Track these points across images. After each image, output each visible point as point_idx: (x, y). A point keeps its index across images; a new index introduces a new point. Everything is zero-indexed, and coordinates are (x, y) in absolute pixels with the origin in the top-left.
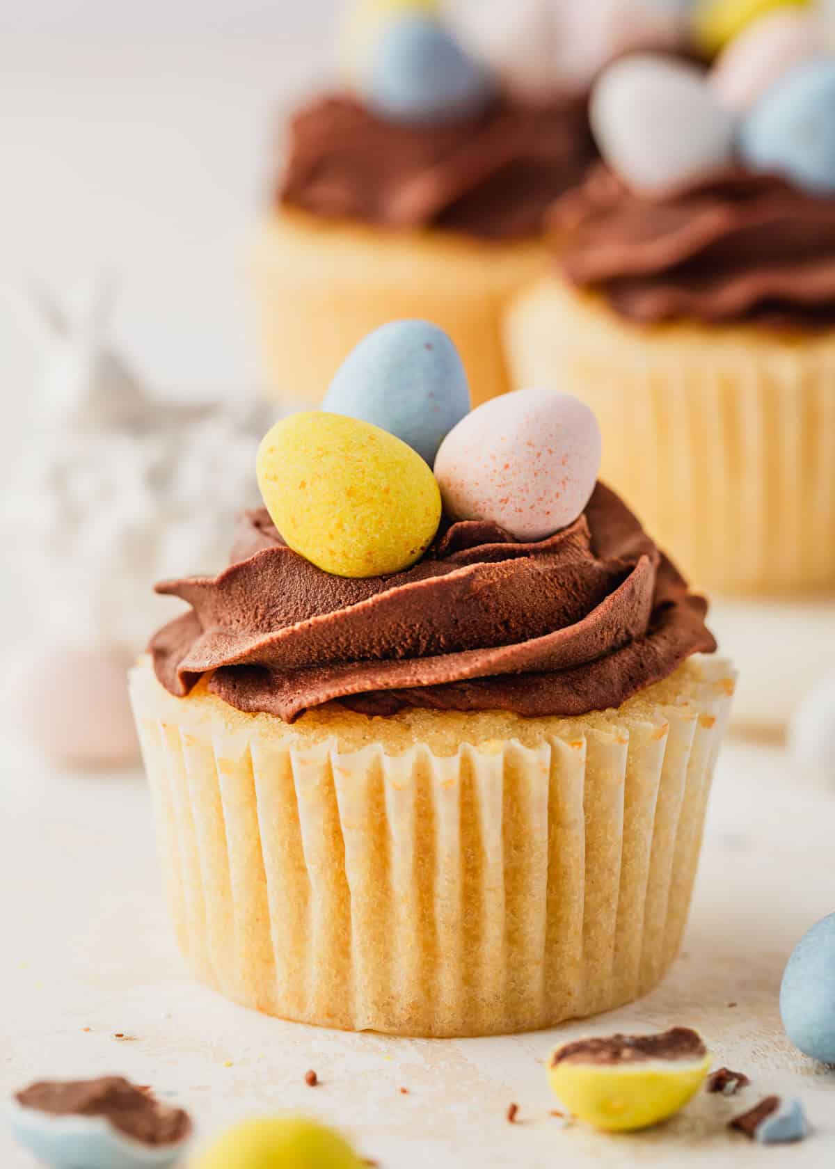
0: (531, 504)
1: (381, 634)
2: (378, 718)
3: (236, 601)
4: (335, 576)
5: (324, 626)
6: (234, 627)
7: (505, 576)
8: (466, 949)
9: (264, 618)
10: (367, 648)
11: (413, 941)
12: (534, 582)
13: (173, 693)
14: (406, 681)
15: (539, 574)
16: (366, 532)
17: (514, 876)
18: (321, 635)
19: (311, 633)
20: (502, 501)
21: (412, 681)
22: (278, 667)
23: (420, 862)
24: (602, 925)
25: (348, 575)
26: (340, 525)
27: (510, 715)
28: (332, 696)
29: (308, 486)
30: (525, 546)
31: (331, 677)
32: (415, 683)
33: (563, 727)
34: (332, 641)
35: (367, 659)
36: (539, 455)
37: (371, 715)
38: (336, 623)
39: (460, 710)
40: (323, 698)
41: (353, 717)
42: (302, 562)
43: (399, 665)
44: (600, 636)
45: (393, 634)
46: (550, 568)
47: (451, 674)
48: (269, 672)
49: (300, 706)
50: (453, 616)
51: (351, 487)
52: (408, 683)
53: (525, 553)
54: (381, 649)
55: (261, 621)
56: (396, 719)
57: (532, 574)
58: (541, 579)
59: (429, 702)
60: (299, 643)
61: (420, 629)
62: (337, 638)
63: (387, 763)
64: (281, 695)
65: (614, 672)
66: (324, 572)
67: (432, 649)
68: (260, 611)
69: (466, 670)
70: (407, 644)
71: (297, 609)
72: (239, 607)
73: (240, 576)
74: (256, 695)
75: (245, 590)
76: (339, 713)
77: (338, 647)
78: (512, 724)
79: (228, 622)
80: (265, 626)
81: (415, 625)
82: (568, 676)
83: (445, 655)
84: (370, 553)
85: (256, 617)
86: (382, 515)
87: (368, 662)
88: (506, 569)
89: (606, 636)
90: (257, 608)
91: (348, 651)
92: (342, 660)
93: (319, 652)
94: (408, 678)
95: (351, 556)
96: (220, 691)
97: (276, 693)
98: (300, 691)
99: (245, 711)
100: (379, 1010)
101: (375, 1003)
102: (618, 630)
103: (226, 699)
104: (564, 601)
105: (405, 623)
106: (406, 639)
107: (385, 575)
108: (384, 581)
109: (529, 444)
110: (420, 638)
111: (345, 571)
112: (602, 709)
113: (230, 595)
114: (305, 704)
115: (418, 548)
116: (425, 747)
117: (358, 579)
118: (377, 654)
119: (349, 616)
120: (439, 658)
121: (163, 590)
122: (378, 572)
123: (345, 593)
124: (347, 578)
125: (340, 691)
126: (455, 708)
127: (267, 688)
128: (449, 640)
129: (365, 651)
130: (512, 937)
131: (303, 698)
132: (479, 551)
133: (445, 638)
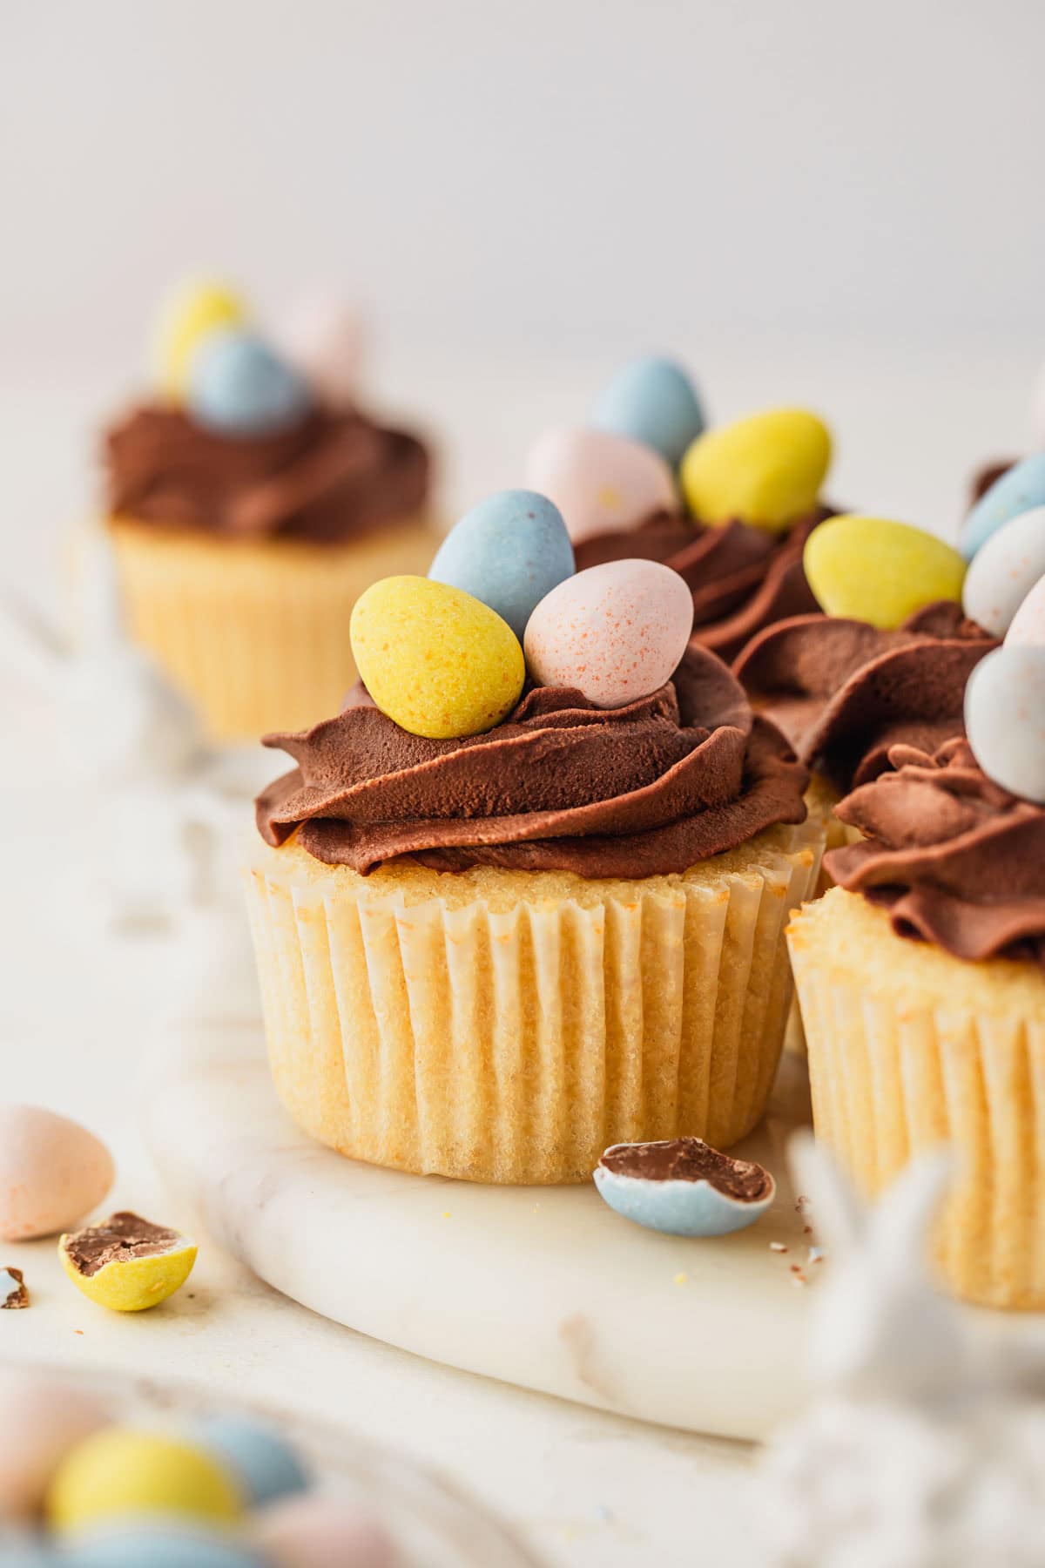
0: (608, 673)
1: (448, 793)
2: (448, 874)
3: (324, 756)
4: (416, 736)
5: (393, 783)
6: (323, 782)
7: (574, 742)
8: (526, 1100)
9: (348, 774)
10: (436, 807)
11: (474, 1090)
12: (605, 749)
13: (269, 844)
14: (468, 839)
15: (612, 741)
16: (443, 695)
17: (570, 1032)
18: (392, 792)
19: (382, 790)
20: (579, 668)
21: (473, 839)
22: (360, 821)
23: (482, 1014)
24: (663, 1083)
25: (428, 736)
26: (418, 688)
27: (570, 875)
28: (400, 852)
29: (390, 648)
30: (599, 713)
31: (402, 833)
32: (476, 841)
33: (620, 889)
34: (403, 798)
35: (438, 817)
36: (617, 625)
37: (441, 871)
38: (405, 781)
39: (525, 869)
40: (391, 853)
41: (424, 872)
42: (385, 719)
43: (465, 824)
44: (665, 802)
45: (460, 793)
46: (625, 735)
47: (510, 835)
48: (352, 826)
49: (370, 860)
50: (519, 778)
51: (430, 651)
52: (470, 841)
53: (597, 720)
54: (450, 808)
55: (346, 777)
56: (465, 877)
57: (604, 741)
58: (613, 745)
59: (496, 860)
60: (372, 799)
61: (486, 789)
62: (408, 796)
63: (447, 918)
64: (358, 850)
65: (681, 838)
66: (406, 732)
67: (499, 809)
68: (346, 768)
69: (523, 831)
70: (475, 804)
71: (378, 767)
72: (327, 762)
73: (328, 732)
74: (337, 848)
75: (333, 746)
76: (412, 869)
77: (408, 803)
78: (572, 885)
79: (319, 777)
80: (350, 781)
81: (482, 786)
82: (634, 841)
83: (510, 816)
84: (447, 715)
85: (342, 773)
86: (458, 679)
87: (439, 820)
88: (575, 735)
89: (674, 804)
90: (344, 764)
91: (419, 808)
92: (415, 817)
93: (392, 808)
94: (470, 836)
95: (429, 717)
96: (305, 843)
97: (354, 847)
98: (373, 845)
99: (326, 863)
100: (443, 1155)
101: (440, 1148)
102: (688, 798)
103: (311, 851)
104: (638, 768)
105: (472, 783)
106: (473, 800)
107: (463, 737)
108: (462, 742)
109: (609, 615)
110: (487, 798)
111: (424, 731)
112: (665, 873)
113: (320, 750)
114: (375, 858)
115: (497, 712)
116: (485, 903)
117: (437, 740)
118: (447, 813)
119: (417, 775)
120: (504, 818)
121: (269, 744)
122: (455, 734)
123: (423, 753)
124: (426, 739)
125: (407, 847)
126: (519, 867)
127: (348, 842)
128: (515, 803)
129: (435, 810)
130: (571, 1091)
131: (373, 852)
132: (555, 716)
133: (511, 800)
